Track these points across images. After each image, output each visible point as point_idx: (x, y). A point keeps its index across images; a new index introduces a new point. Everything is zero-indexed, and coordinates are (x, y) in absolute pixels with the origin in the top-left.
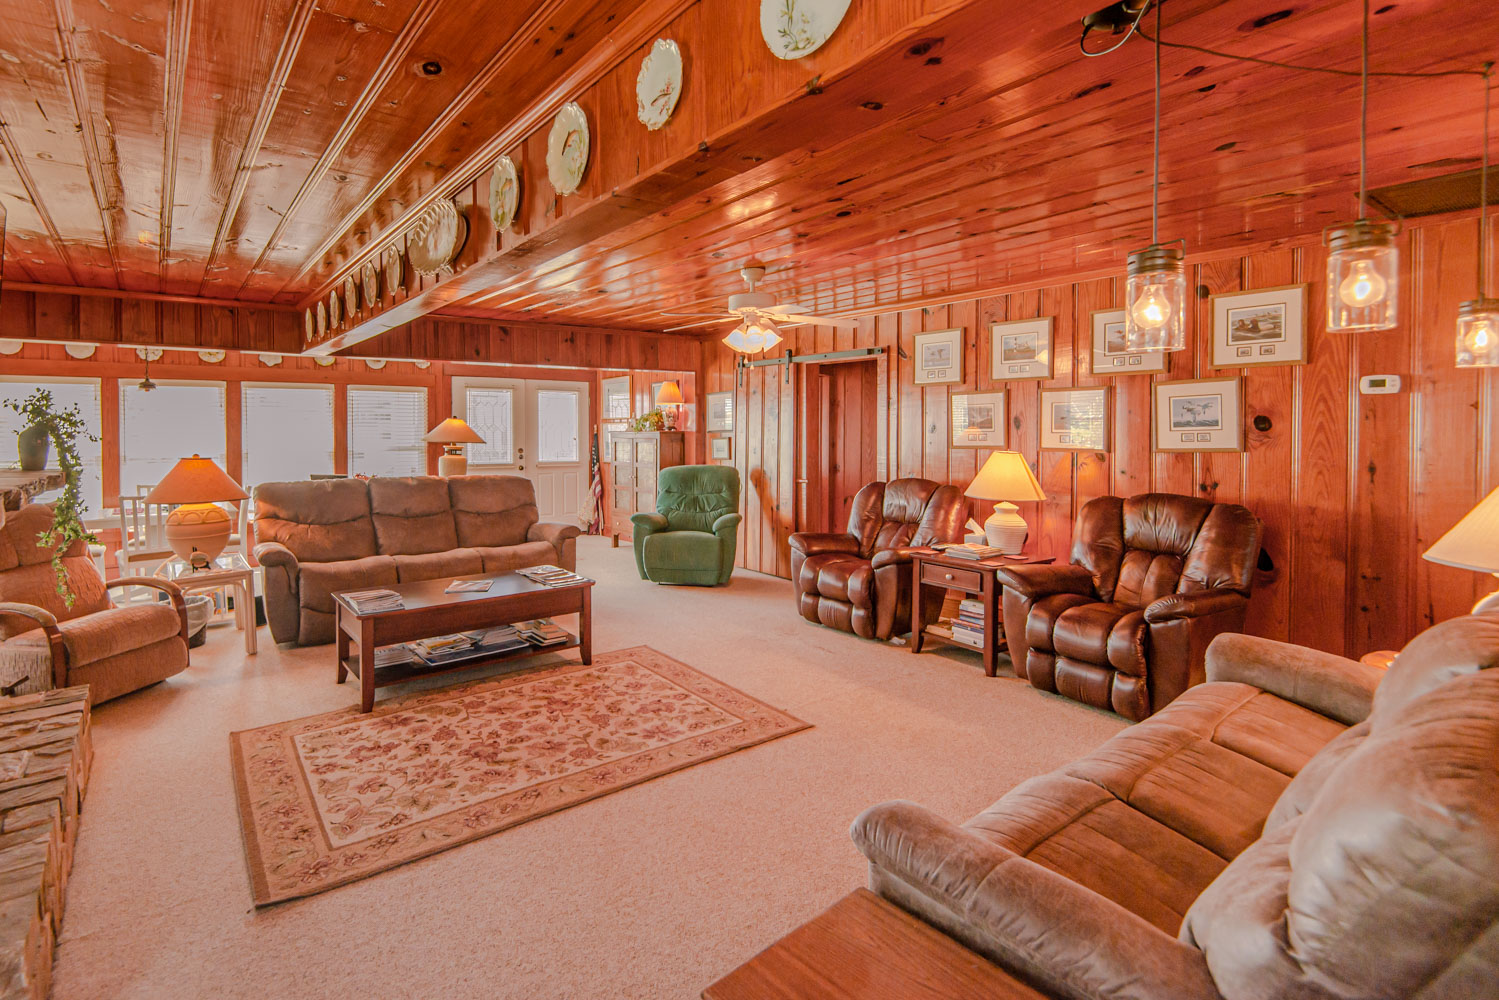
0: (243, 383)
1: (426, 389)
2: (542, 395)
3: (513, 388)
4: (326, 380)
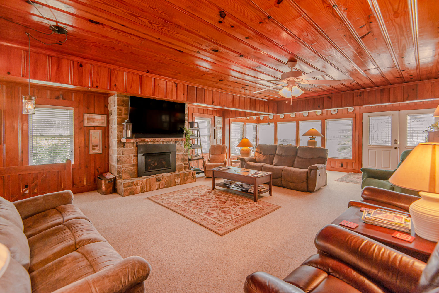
0: (299, 121)
1: (352, 118)
2: (409, 117)
3: (392, 115)
4: (319, 119)
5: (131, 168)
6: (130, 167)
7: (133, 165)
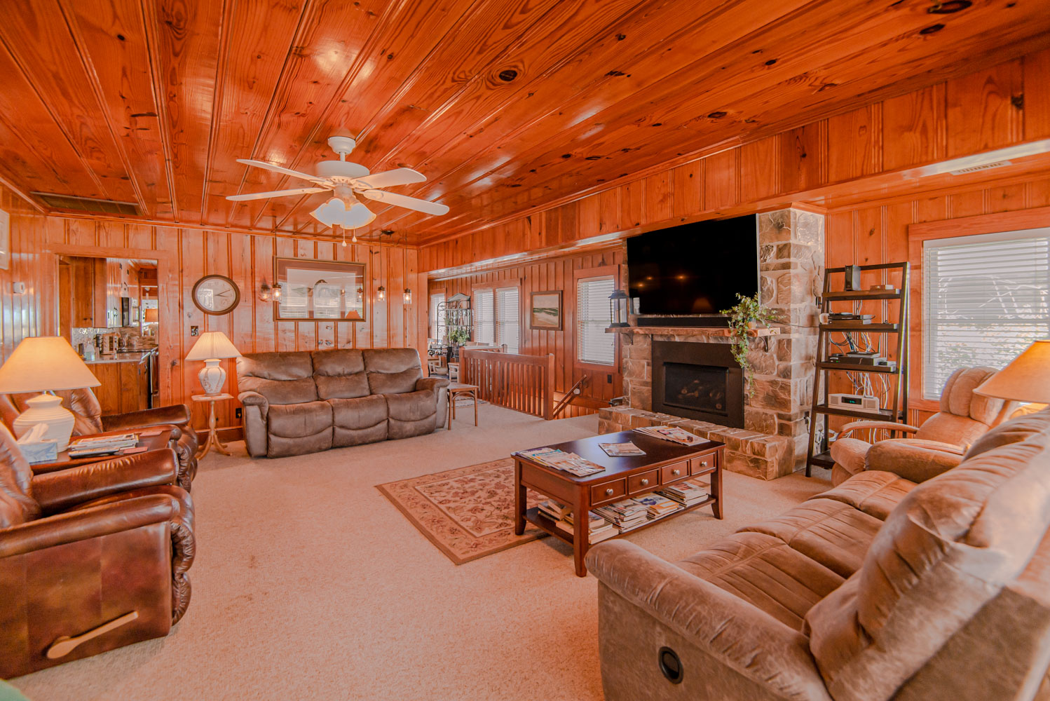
5: (644, 387)
6: (641, 385)
7: (645, 384)
